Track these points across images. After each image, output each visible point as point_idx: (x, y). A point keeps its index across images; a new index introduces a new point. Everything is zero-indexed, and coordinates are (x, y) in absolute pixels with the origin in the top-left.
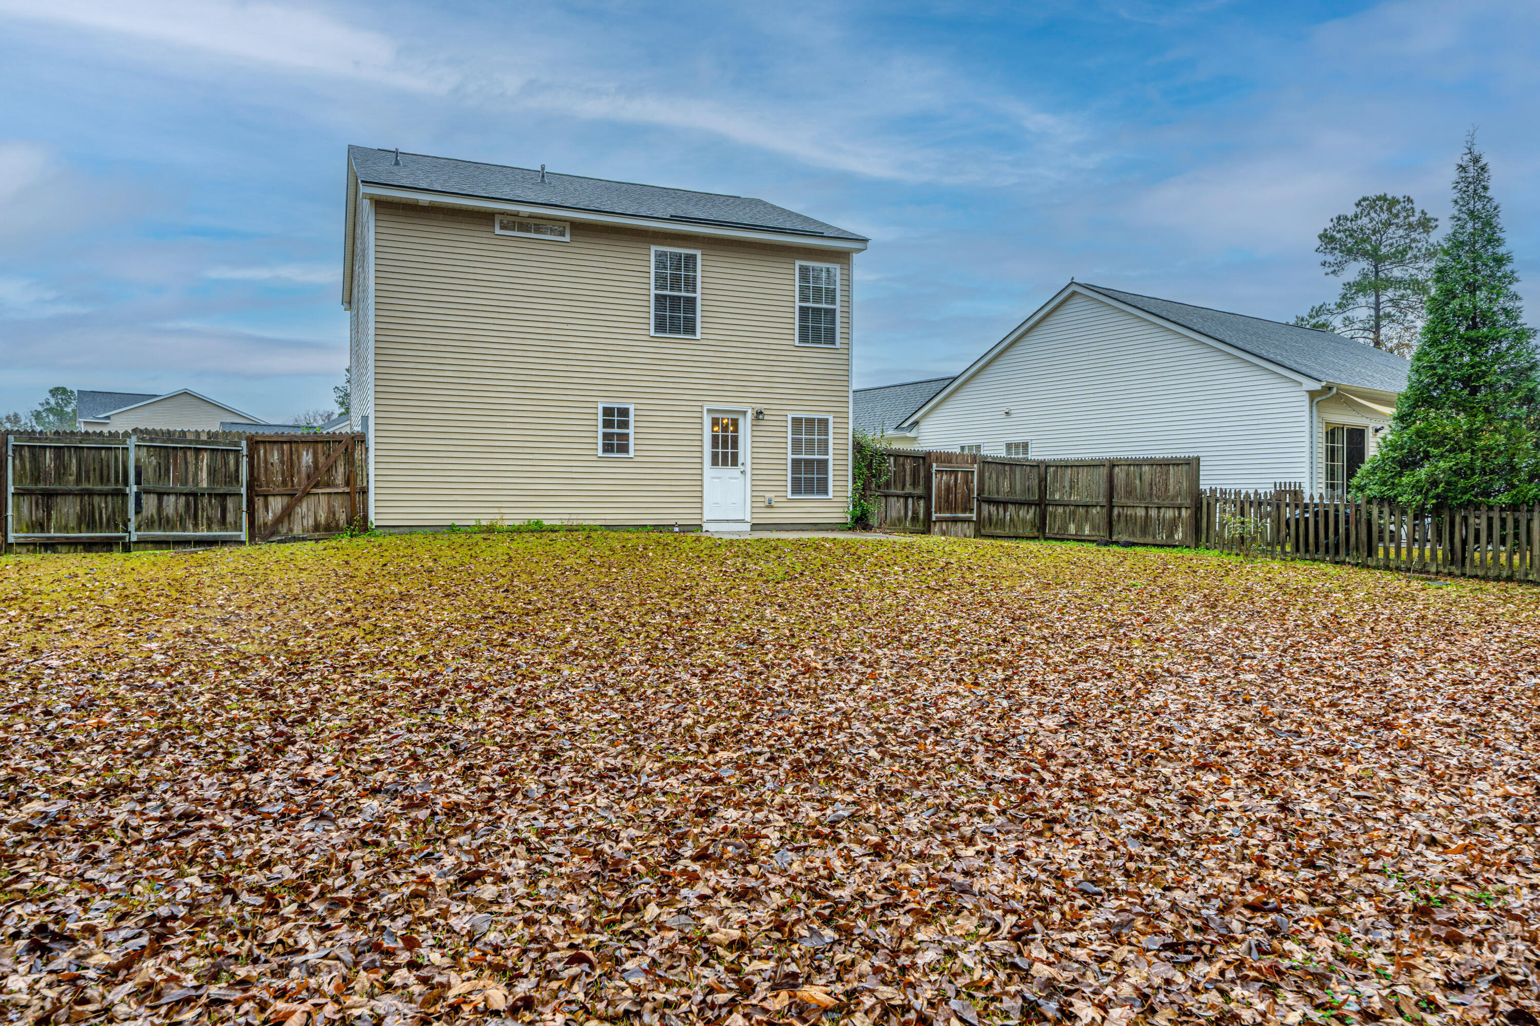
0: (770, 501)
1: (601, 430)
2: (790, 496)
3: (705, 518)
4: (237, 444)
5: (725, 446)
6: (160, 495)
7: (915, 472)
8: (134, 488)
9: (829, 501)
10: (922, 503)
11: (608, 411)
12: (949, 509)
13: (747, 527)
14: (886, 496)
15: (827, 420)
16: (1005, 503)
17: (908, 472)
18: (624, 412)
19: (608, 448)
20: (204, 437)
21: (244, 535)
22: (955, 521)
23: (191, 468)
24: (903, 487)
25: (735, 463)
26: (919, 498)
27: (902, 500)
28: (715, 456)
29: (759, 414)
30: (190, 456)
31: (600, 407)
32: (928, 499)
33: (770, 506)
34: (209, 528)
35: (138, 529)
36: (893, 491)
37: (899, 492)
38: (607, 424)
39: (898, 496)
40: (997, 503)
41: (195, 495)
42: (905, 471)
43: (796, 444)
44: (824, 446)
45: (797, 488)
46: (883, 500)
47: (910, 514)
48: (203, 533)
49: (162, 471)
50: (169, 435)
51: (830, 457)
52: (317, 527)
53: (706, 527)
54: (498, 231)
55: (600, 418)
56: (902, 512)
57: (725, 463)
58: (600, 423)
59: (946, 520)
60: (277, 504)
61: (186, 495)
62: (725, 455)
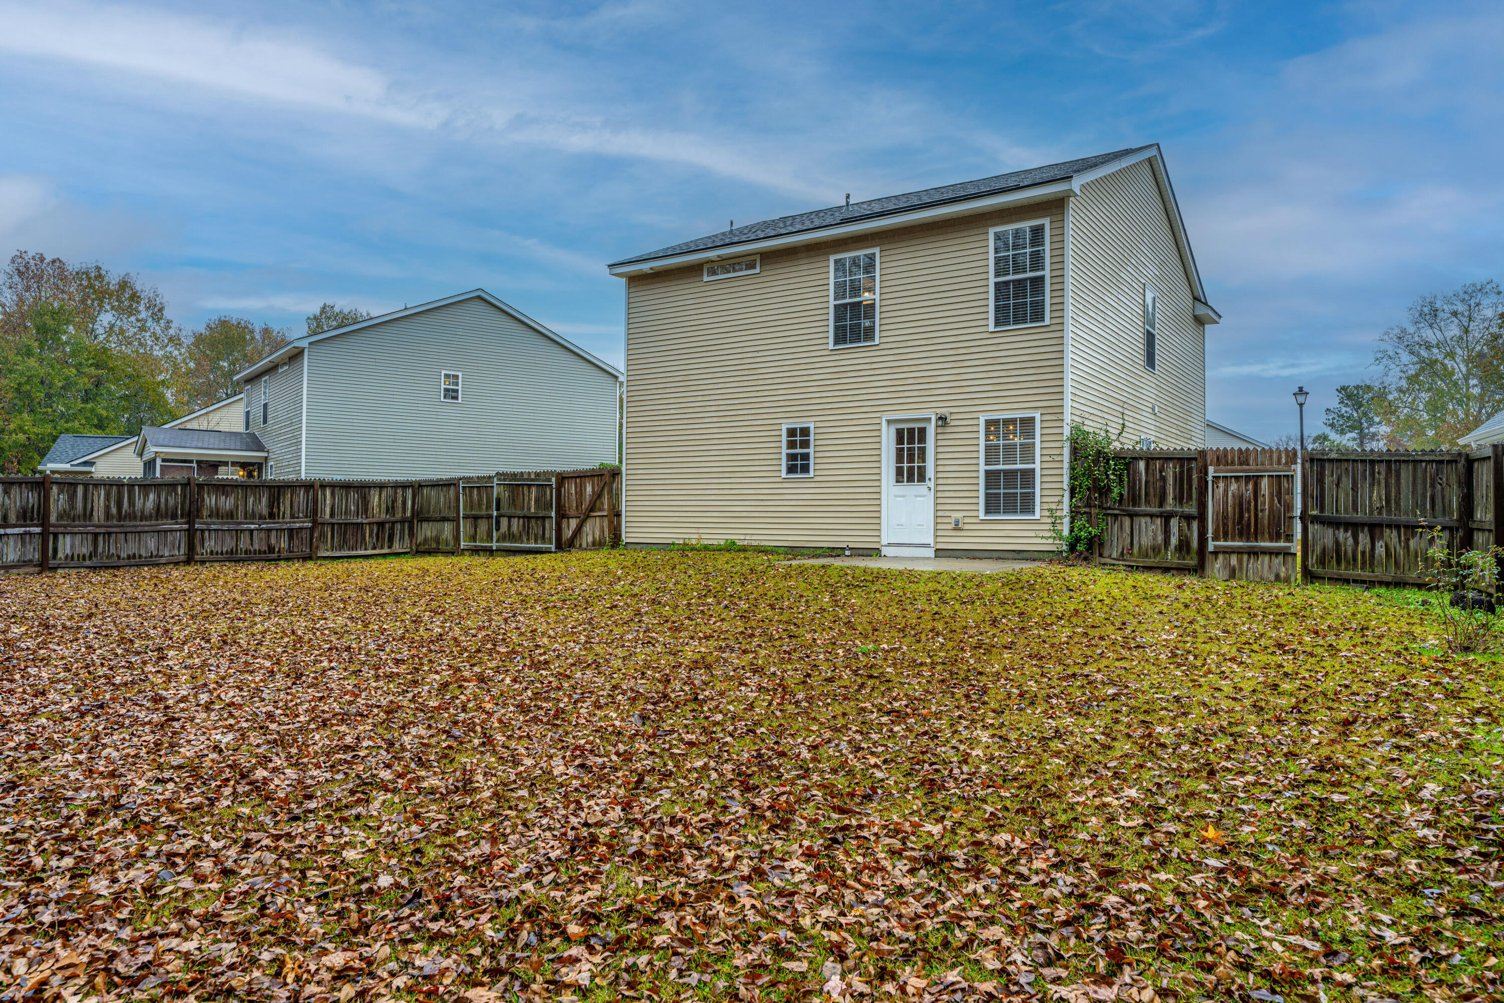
0: (957, 523)
1: (785, 451)
2: (982, 516)
3: (884, 541)
4: (550, 480)
5: (911, 459)
6: (510, 517)
7: (1182, 481)
8: (495, 513)
9: (1037, 522)
10: (1195, 525)
11: (792, 432)
12: (1244, 533)
13: (930, 553)
14: (1132, 516)
15: (1033, 419)
16: (1375, 529)
17: (1170, 480)
18: (805, 432)
19: (791, 469)
20: (533, 476)
21: (553, 547)
22: (1254, 553)
23: (526, 498)
24: (1162, 502)
25: (922, 478)
26: (1188, 518)
27: (1158, 521)
28: (899, 472)
29: (942, 420)
30: (525, 488)
31: (784, 428)
32: (1202, 517)
33: (957, 528)
34: (536, 542)
35: (497, 541)
36: (1143, 508)
37: (1155, 510)
38: (791, 445)
39: (1152, 516)
40: (1354, 527)
41: (529, 518)
42: (1164, 479)
43: (991, 453)
44: (1028, 452)
45: (992, 506)
46: (1127, 522)
47: (1174, 541)
48: (533, 545)
49: (513, 502)
50: (514, 476)
51: (1037, 466)
52: (594, 544)
53: (885, 551)
54: (706, 278)
55: (784, 439)
56: (1160, 538)
57: (910, 479)
58: (784, 444)
59: (1239, 552)
60: (574, 523)
61: (523, 517)
62: (911, 470)
